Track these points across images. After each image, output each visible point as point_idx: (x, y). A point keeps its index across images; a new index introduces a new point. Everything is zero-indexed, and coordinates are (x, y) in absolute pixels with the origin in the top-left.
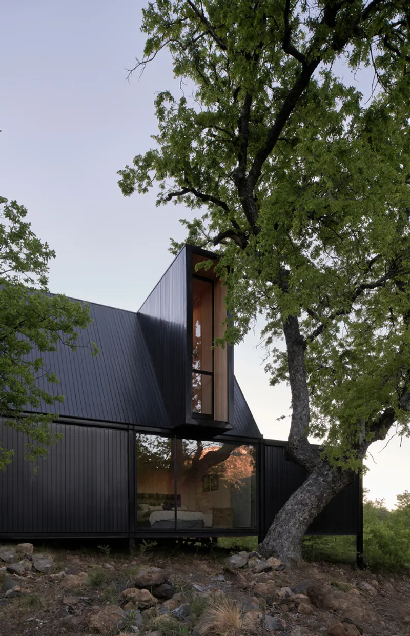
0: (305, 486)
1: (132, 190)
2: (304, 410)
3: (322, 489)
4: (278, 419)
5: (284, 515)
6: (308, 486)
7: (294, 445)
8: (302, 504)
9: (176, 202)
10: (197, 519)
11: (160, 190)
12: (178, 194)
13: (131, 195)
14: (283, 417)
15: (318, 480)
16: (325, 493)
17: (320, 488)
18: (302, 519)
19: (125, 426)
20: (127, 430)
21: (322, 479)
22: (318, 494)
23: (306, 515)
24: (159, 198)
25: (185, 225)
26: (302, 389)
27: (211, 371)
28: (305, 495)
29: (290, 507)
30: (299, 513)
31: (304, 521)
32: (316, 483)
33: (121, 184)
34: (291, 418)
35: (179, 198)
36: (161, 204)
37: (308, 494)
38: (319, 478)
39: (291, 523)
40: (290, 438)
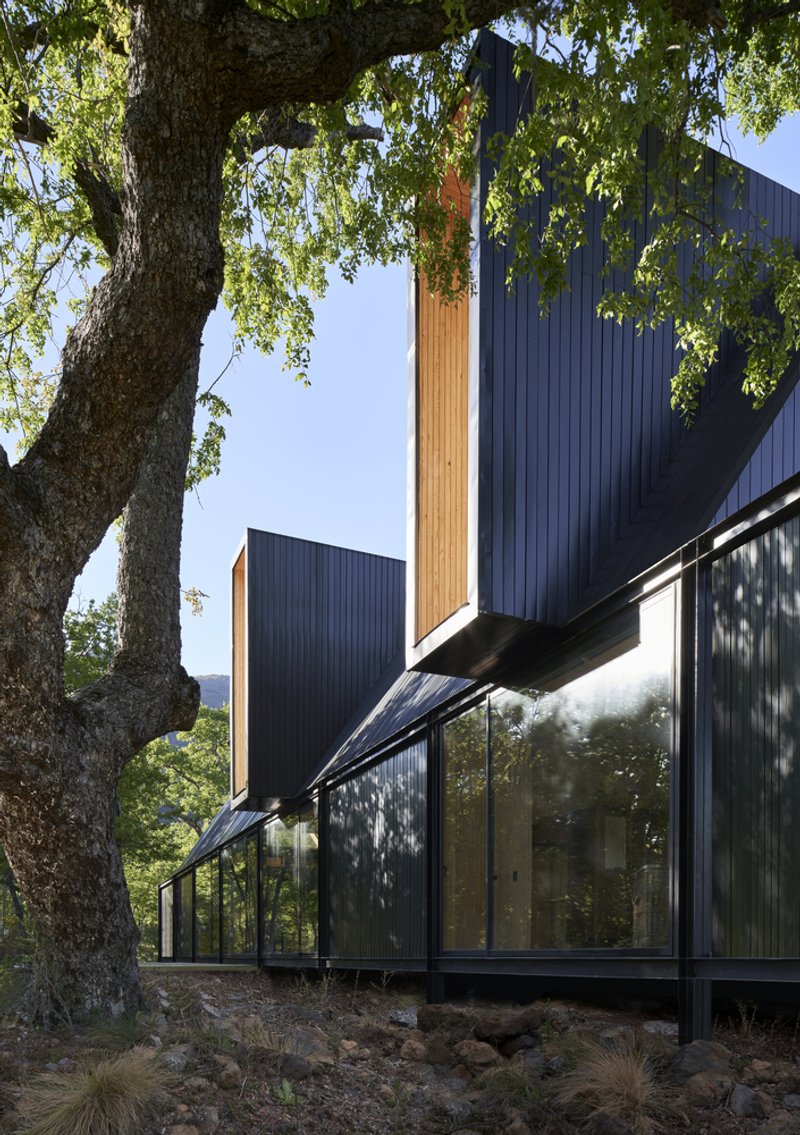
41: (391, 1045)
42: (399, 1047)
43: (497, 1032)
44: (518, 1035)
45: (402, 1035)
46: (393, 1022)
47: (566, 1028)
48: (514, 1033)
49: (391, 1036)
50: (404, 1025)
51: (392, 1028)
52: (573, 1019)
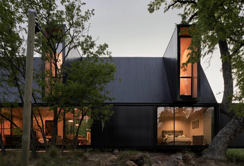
0: (228, 125)
1: (153, 10)
2: (230, 88)
3: (237, 126)
4: (217, 94)
5: (216, 139)
6: (229, 125)
7: (224, 106)
8: (225, 134)
9: (173, 8)
10: (188, 140)
11: (165, 6)
12: (173, 5)
13: (154, 12)
14: (220, 93)
15: (235, 122)
16: (238, 128)
17: (236, 126)
18: (225, 141)
19: (153, 104)
20: (153, 106)
21: (237, 121)
22: (235, 129)
23: (228, 139)
24: (165, 9)
25: (180, 16)
26: (229, 78)
27: (191, 76)
28: (227, 129)
29: (219, 135)
30: (223, 138)
31: (226, 142)
32: (234, 123)
33: (149, 9)
34: (223, 92)
35: (173, 6)
36: (166, 12)
37: (229, 129)
38: (236, 121)
39: (219, 143)
40: (222, 102)
41: (176, 163)
42: (178, 164)
43: (135, 159)
44: (139, 160)
45: (179, 161)
46: (177, 159)
47: (150, 158)
48: (139, 159)
49: (177, 162)
50: (179, 159)
51: (177, 160)
52: (151, 156)
